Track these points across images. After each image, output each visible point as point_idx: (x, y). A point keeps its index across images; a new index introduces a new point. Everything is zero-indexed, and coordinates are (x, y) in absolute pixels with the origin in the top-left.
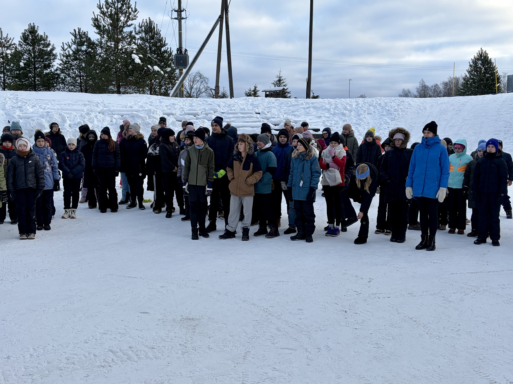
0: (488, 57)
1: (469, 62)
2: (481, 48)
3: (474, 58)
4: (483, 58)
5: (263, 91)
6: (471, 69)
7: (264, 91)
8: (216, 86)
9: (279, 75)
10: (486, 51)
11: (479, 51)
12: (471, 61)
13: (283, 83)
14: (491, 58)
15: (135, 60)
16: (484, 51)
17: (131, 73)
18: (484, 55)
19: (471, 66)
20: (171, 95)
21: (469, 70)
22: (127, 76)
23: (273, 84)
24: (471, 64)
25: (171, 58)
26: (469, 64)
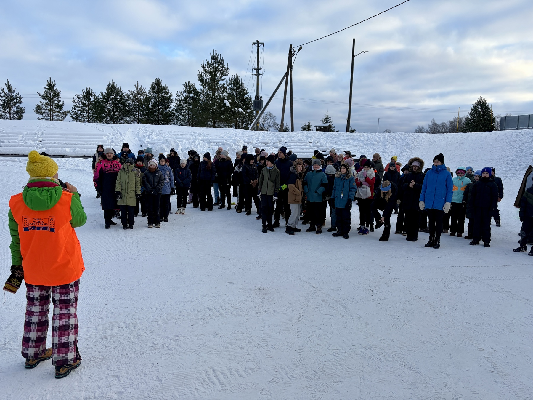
0: (486, 103)
1: (471, 107)
2: (481, 96)
3: (475, 103)
4: (482, 104)
5: (314, 127)
6: (472, 112)
7: (316, 126)
8: (281, 123)
9: (326, 115)
10: (484, 98)
11: (479, 98)
12: (472, 106)
13: (329, 120)
14: (488, 104)
15: (226, 104)
16: (483, 98)
17: (223, 113)
18: (483, 101)
19: (472, 109)
20: (250, 129)
21: (470, 112)
22: (221, 115)
23: (322, 121)
24: (473, 108)
25: (250, 102)
26: (471, 108)
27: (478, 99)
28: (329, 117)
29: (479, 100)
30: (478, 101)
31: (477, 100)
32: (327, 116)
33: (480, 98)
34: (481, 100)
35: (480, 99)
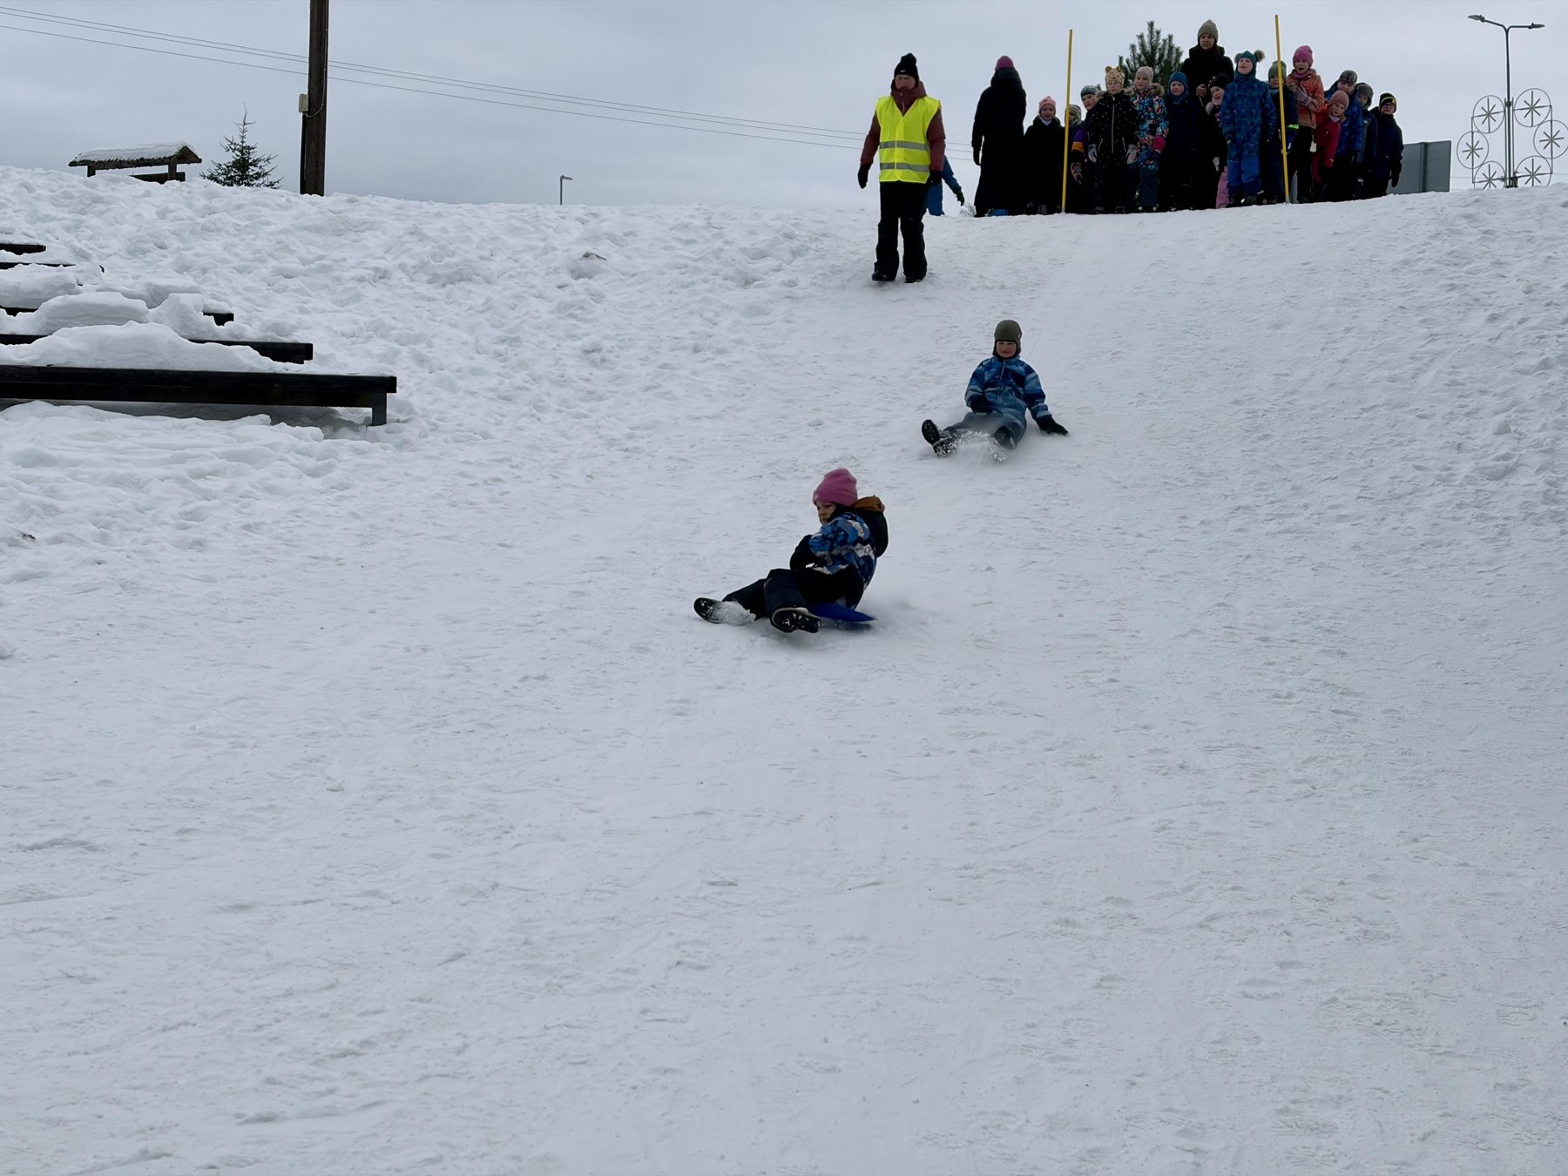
2: (1151, 25)
5: (73, 164)
7: (83, 163)
9: (238, 141)
10: (1170, 37)
16: (1164, 36)
18: (1162, 56)
27: (1137, 42)
28: (253, 157)
29: (1142, 45)
30: (1138, 51)
31: (1133, 47)
32: (246, 150)
33: (1146, 33)
34: (1154, 48)
35: (1147, 40)
